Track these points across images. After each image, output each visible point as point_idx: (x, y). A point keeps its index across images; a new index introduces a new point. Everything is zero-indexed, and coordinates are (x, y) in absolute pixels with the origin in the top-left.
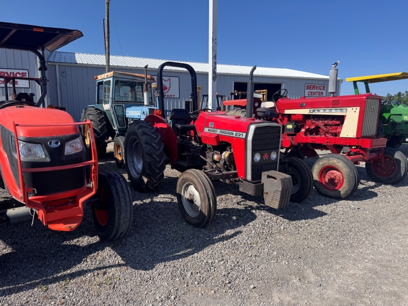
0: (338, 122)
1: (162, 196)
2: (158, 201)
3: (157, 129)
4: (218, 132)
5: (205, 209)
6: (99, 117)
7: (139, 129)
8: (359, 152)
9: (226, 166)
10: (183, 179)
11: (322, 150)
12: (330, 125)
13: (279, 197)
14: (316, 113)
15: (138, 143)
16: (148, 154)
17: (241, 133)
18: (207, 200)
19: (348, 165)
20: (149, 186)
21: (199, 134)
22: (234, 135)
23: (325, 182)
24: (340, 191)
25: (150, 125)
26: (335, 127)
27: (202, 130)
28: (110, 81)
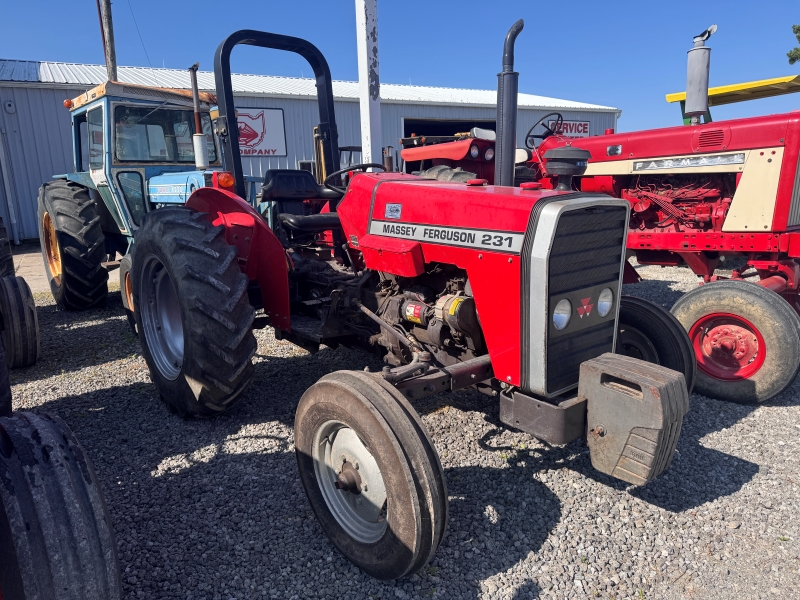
0: (712, 192)
1: (251, 429)
2: (239, 451)
3: (224, 229)
4: (419, 233)
5: (409, 528)
6: (80, 204)
7: (164, 233)
8: (776, 267)
9: (447, 341)
10: (315, 408)
11: (663, 266)
12: (686, 201)
13: (652, 451)
14: (653, 169)
15: (166, 277)
16: (196, 310)
17: (505, 236)
18: (414, 495)
19: (779, 312)
20: (208, 405)
21: (354, 242)
22: (478, 244)
23: (704, 357)
24: (753, 384)
25: (198, 220)
26: (706, 205)
27: (363, 229)
28: (100, 107)
